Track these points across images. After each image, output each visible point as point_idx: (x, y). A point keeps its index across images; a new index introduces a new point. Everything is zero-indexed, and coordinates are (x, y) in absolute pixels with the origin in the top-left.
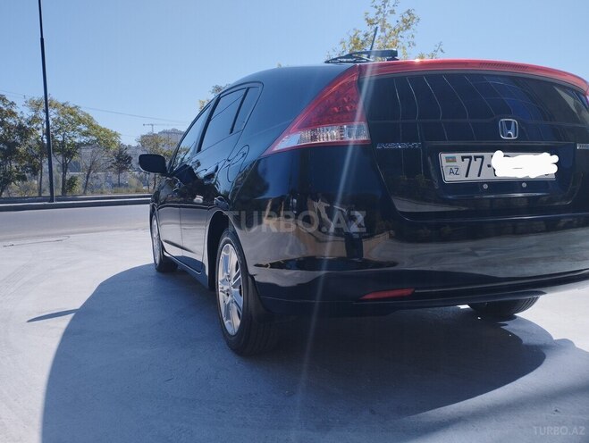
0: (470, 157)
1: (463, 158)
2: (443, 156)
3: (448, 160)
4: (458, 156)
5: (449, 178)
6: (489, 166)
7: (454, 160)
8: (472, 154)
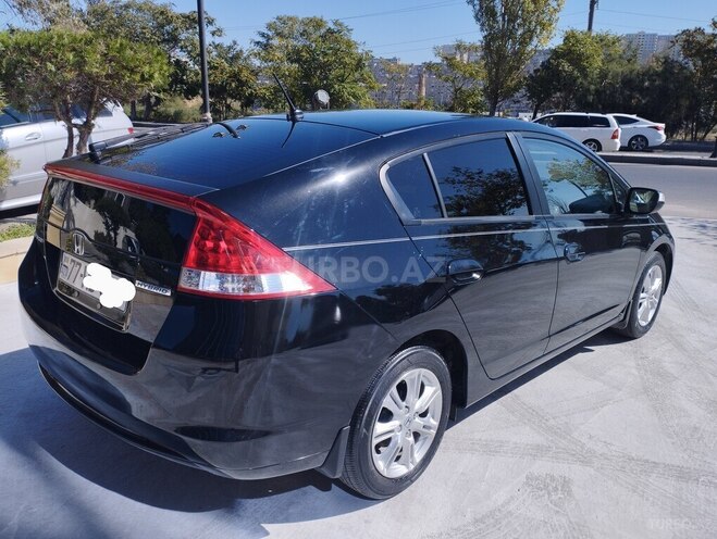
0: (75, 262)
1: (71, 261)
7: (68, 260)
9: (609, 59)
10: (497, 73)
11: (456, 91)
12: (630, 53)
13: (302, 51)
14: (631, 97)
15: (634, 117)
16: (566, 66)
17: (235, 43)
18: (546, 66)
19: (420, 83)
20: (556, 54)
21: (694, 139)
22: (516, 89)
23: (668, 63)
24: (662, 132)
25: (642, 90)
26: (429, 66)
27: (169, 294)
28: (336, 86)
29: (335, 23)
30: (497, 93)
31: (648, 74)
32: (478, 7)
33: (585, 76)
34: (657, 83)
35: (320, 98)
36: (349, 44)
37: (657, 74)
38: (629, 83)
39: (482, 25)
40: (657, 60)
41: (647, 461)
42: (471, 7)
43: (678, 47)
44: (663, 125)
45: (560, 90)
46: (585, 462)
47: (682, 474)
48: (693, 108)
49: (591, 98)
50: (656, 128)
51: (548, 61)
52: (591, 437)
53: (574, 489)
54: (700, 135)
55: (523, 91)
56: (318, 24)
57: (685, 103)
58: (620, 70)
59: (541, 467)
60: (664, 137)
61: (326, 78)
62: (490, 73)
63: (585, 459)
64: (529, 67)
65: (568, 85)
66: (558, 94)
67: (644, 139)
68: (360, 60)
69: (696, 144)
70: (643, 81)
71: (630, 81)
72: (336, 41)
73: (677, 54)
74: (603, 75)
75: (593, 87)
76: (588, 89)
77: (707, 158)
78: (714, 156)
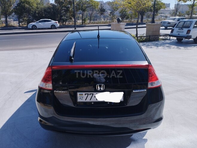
0: (88, 94)
1: (85, 94)
2: (78, 94)
3: (80, 95)
4: (84, 93)
5: (79, 100)
6: (95, 97)
7: (82, 95)
8: (89, 93)
9: (37, 4)
15: (50, 20)
18: (19, 5)
22: (11, 13)
27: (146, 90)
31: (49, 8)
33: (33, 9)
44: (57, 22)
45: (25, 12)
48: (61, 17)
49: (37, 15)
55: (14, 13)
57: (59, 15)
58: (42, 7)
60: (59, 25)
67: (54, 25)
70: (48, 10)
71: (45, 10)
75: (37, 12)
76: (36, 12)
77: (74, 30)
78: (75, 29)
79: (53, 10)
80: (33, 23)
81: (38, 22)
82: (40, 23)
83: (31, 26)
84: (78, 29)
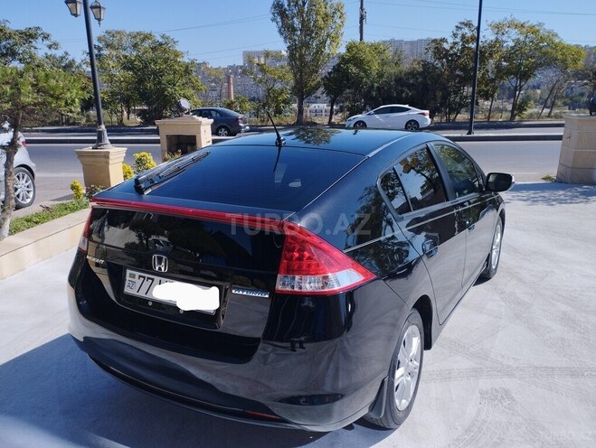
0: (144, 277)
1: (140, 277)
2: (129, 272)
3: (131, 276)
4: (138, 274)
7: (134, 276)
8: (147, 275)
9: (383, 63)
10: (301, 75)
11: (269, 90)
12: (396, 58)
13: (135, 60)
14: (402, 91)
15: (407, 106)
16: (353, 69)
17: (67, 53)
18: (337, 69)
19: (229, 82)
20: (343, 59)
21: (448, 121)
22: (316, 88)
23: (426, 65)
24: (428, 117)
25: (410, 87)
26: (234, 69)
27: (267, 296)
28: (169, 89)
29: (163, 37)
30: (302, 92)
31: (412, 74)
32: (280, 24)
33: (368, 76)
34: (420, 80)
35: (183, 105)
36: (177, 55)
37: (420, 74)
38: (400, 81)
39: (285, 38)
40: (419, 63)
41: (546, 367)
42: (274, 23)
43: (430, 53)
44: (427, 112)
45: (349, 88)
46: (510, 375)
47: (573, 373)
48: (445, 98)
49: (374, 93)
50: (423, 114)
51: (339, 65)
52: (503, 357)
53: (514, 395)
54: (452, 117)
55: (322, 89)
56: (146, 37)
57: (439, 94)
58: (392, 71)
59: (485, 384)
60: (429, 120)
61: (160, 83)
62: (295, 76)
63: (508, 372)
64: (325, 70)
65: (355, 83)
66: (348, 91)
67: (416, 122)
68: (187, 67)
69: (450, 125)
70: (408, 79)
71: (401, 79)
72: (165, 51)
73: (430, 58)
74: (380, 75)
75: (376, 85)
76: (373, 86)
77: (465, 135)
78: (469, 133)
79: (425, 78)
80: (359, 116)
81: (372, 112)
82: (377, 116)
83: (353, 123)
84: (476, 134)
